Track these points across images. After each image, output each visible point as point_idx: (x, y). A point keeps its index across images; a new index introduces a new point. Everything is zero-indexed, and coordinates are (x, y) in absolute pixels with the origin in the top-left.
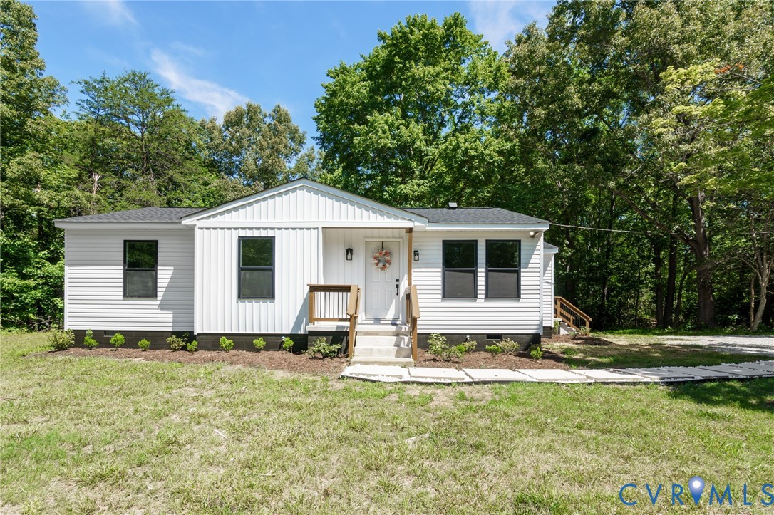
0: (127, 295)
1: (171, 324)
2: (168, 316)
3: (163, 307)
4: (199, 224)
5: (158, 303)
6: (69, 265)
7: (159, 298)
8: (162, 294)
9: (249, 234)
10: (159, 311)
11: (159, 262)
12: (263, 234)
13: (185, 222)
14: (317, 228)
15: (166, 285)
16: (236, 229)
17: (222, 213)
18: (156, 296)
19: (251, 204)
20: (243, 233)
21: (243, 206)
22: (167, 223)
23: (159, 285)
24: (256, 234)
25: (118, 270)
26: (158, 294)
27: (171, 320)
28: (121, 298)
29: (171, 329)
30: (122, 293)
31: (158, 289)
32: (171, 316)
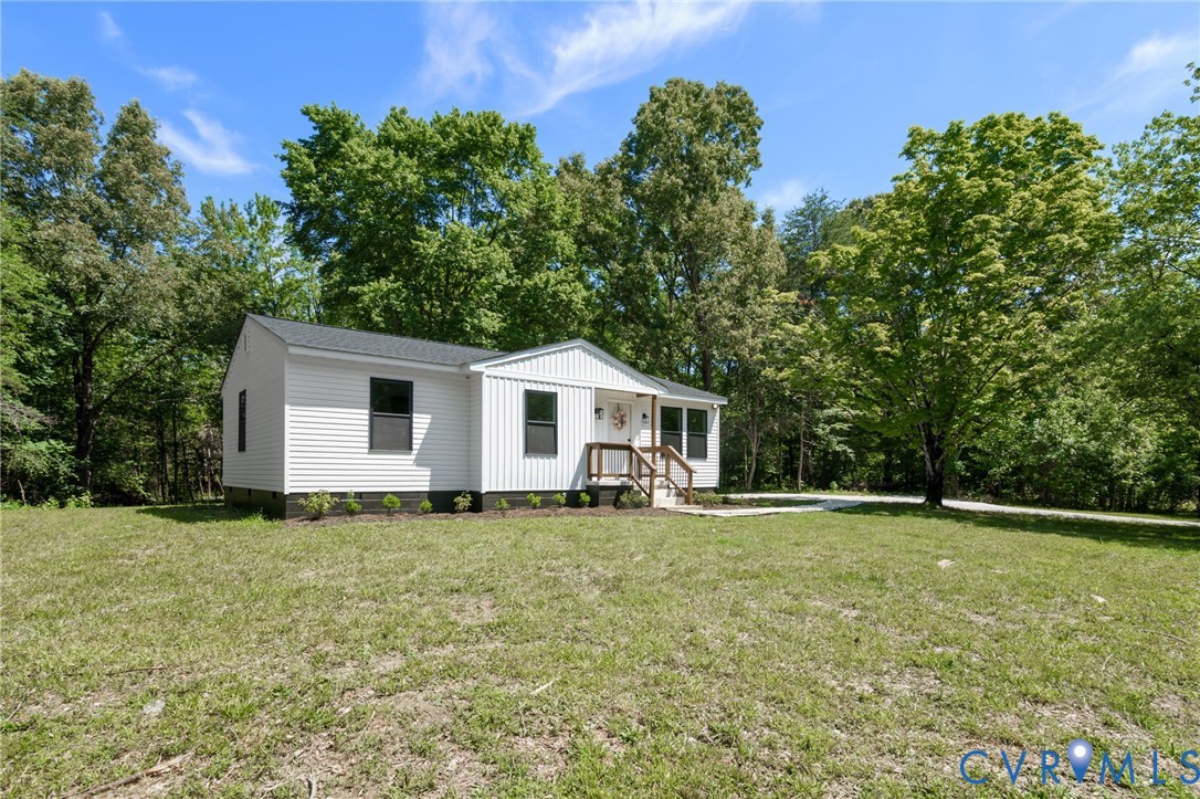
0: (374, 446)
1: (428, 483)
2: (426, 473)
3: (419, 462)
4: (487, 372)
5: (413, 457)
6: (291, 404)
7: (415, 452)
8: (418, 447)
9: (534, 387)
10: (414, 468)
11: (414, 409)
12: (547, 389)
13: (474, 368)
14: (590, 388)
15: (423, 436)
16: (522, 381)
17: (509, 363)
18: (411, 449)
19: (536, 357)
20: (529, 386)
21: (529, 358)
22: (438, 364)
23: (414, 436)
24: (540, 388)
25: (362, 416)
26: (414, 447)
27: (428, 478)
28: (367, 451)
29: (427, 489)
30: (367, 445)
31: (414, 441)
32: (429, 473)
